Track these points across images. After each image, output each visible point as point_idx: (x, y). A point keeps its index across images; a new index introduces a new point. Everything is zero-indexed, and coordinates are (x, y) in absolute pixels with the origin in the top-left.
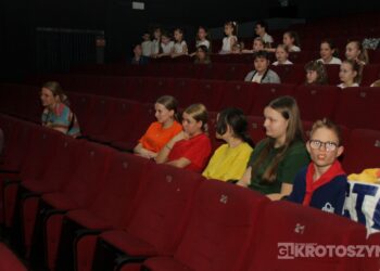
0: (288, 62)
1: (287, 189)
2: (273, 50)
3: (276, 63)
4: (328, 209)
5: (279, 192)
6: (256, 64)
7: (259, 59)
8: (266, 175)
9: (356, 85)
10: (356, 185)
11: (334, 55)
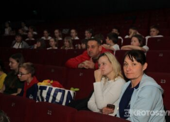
0: (33, 39)
1: (20, 91)
2: (26, 34)
3: (28, 39)
4: (31, 97)
5: (16, 92)
6: (16, 39)
7: (17, 37)
8: (11, 86)
9: (56, 48)
10: (41, 87)
11: (50, 36)
